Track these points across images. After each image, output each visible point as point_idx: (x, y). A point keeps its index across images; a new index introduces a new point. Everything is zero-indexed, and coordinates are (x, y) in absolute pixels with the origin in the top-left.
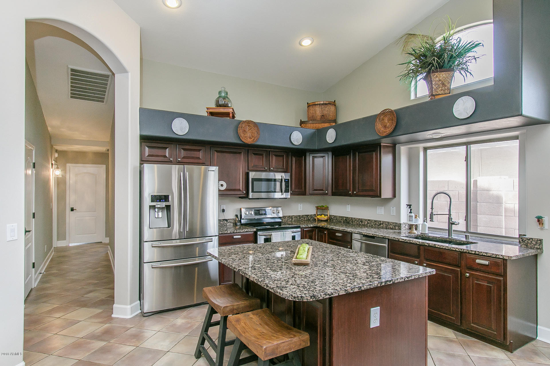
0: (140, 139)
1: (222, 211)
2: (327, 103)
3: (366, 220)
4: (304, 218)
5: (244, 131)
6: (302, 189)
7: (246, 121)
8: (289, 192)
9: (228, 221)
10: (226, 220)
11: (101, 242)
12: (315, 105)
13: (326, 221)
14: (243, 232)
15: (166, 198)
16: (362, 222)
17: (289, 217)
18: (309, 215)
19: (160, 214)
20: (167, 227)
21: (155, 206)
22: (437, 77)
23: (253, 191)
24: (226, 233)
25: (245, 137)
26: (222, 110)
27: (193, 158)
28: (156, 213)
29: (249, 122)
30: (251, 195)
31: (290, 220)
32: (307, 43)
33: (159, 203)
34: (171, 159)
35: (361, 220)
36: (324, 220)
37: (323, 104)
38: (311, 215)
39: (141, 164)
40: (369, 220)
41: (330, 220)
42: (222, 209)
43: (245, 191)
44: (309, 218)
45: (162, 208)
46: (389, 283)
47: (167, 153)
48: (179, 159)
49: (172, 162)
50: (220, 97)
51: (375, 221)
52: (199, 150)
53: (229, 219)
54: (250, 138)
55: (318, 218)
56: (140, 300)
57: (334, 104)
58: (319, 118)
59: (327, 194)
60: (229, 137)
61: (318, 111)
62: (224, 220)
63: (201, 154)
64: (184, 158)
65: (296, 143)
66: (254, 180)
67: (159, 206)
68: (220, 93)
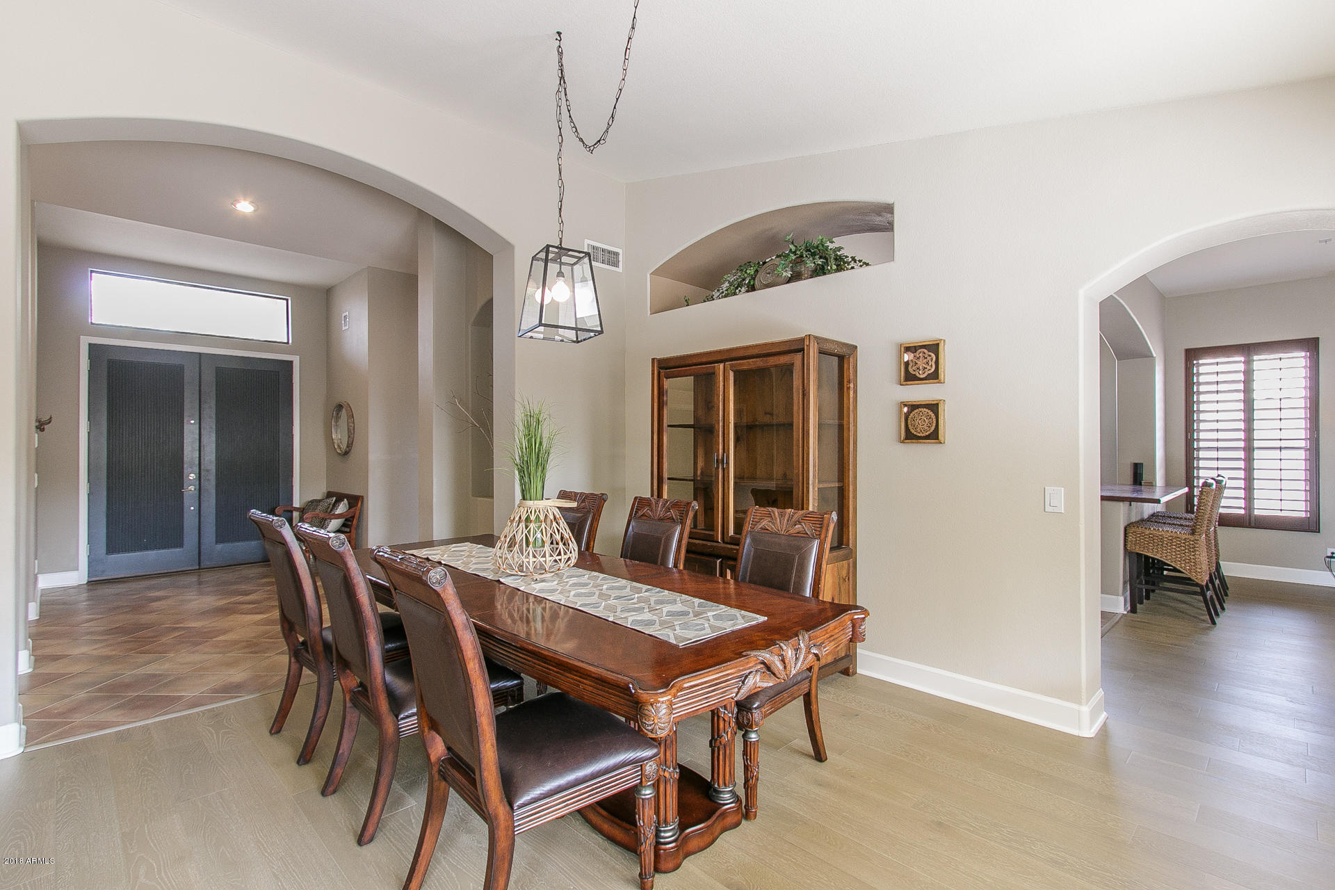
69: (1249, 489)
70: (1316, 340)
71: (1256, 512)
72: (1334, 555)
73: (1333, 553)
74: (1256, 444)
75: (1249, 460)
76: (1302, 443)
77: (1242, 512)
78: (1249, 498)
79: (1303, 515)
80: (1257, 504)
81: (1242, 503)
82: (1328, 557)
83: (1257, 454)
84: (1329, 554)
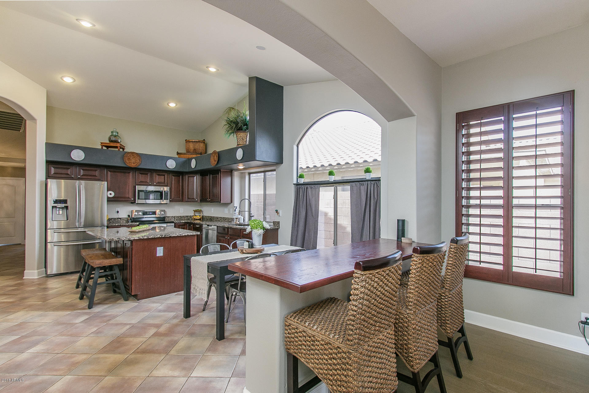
0: (46, 162)
1: (116, 212)
2: (197, 141)
3: (219, 217)
4: (185, 218)
5: (129, 159)
6: (179, 198)
7: (130, 152)
8: (168, 200)
9: (122, 219)
10: (120, 219)
11: (20, 244)
12: (189, 142)
13: (200, 219)
14: (128, 225)
15: (65, 201)
16: (218, 219)
17: (172, 217)
18: (188, 216)
19: (61, 212)
20: (66, 220)
21: (56, 206)
22: (239, 134)
23: (139, 199)
24: (114, 226)
25: (130, 163)
26: (112, 144)
27: (91, 176)
28: (58, 211)
29: (133, 153)
30: (137, 201)
31: (173, 219)
32: (172, 105)
33: (59, 204)
34: (72, 176)
35: (217, 218)
36: (198, 219)
37: (194, 142)
38: (190, 216)
39: (46, 179)
40: (221, 217)
41: (203, 219)
42: (117, 210)
43: (133, 198)
44: (189, 218)
45: (62, 208)
46: (167, 236)
47: (69, 172)
48: (79, 176)
49: (73, 178)
50: (112, 135)
51: (224, 218)
52: (96, 170)
53: (122, 218)
54: (134, 163)
55: (194, 218)
56: (45, 268)
57: (204, 142)
58: (192, 151)
59: (197, 201)
60: (118, 163)
61: (191, 146)
62: (118, 218)
63: (97, 173)
64: (82, 175)
65: (170, 167)
66: (139, 191)
67: (59, 206)
68: (112, 132)
69: (508, 246)
70: (572, 93)
71: (515, 269)
72: (588, 321)
73: (587, 319)
74: (515, 202)
75: (508, 218)
76: (558, 202)
77: (501, 268)
78: (508, 255)
79: (558, 275)
80: (515, 262)
81: (500, 260)
82: (582, 322)
83: (516, 212)
84: (584, 320)
